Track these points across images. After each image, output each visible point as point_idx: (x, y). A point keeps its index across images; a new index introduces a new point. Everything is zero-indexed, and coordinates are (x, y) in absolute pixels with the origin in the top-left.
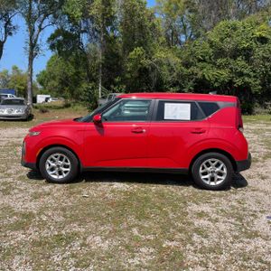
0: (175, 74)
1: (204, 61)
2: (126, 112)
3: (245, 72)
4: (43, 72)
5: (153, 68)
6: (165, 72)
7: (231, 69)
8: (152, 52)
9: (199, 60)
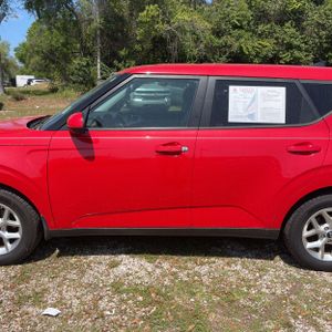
0: (202, 46)
1: (241, 27)
2: (137, 100)
3: (296, 43)
4: (24, 45)
5: (173, 37)
6: (188, 42)
7: (276, 39)
8: (170, 13)
9: (235, 27)
